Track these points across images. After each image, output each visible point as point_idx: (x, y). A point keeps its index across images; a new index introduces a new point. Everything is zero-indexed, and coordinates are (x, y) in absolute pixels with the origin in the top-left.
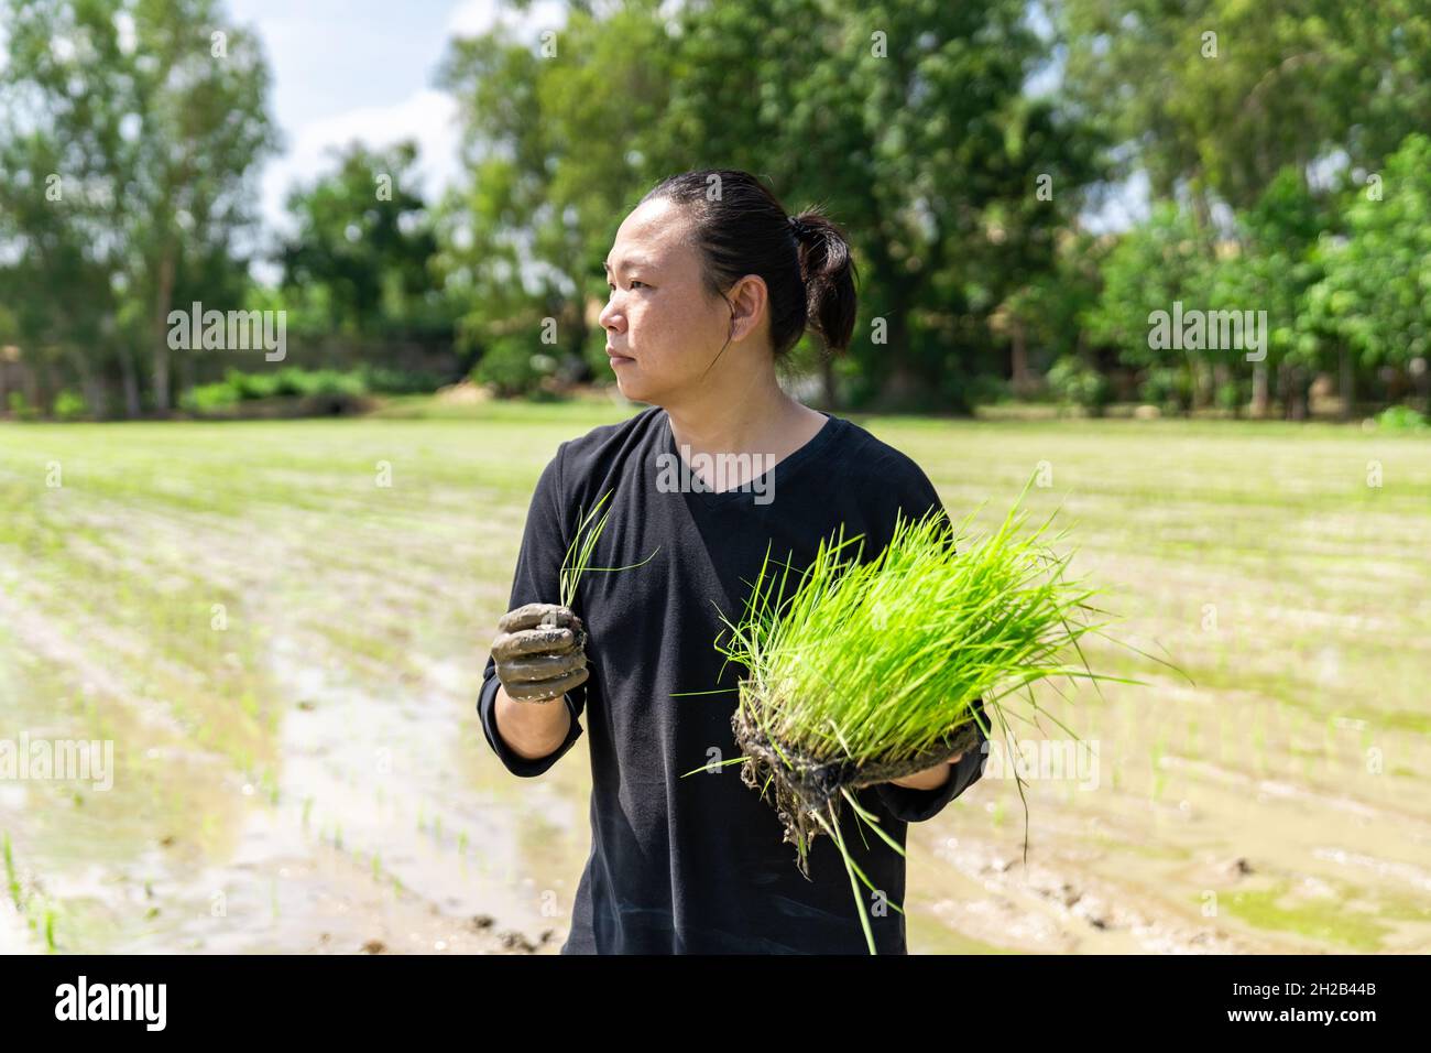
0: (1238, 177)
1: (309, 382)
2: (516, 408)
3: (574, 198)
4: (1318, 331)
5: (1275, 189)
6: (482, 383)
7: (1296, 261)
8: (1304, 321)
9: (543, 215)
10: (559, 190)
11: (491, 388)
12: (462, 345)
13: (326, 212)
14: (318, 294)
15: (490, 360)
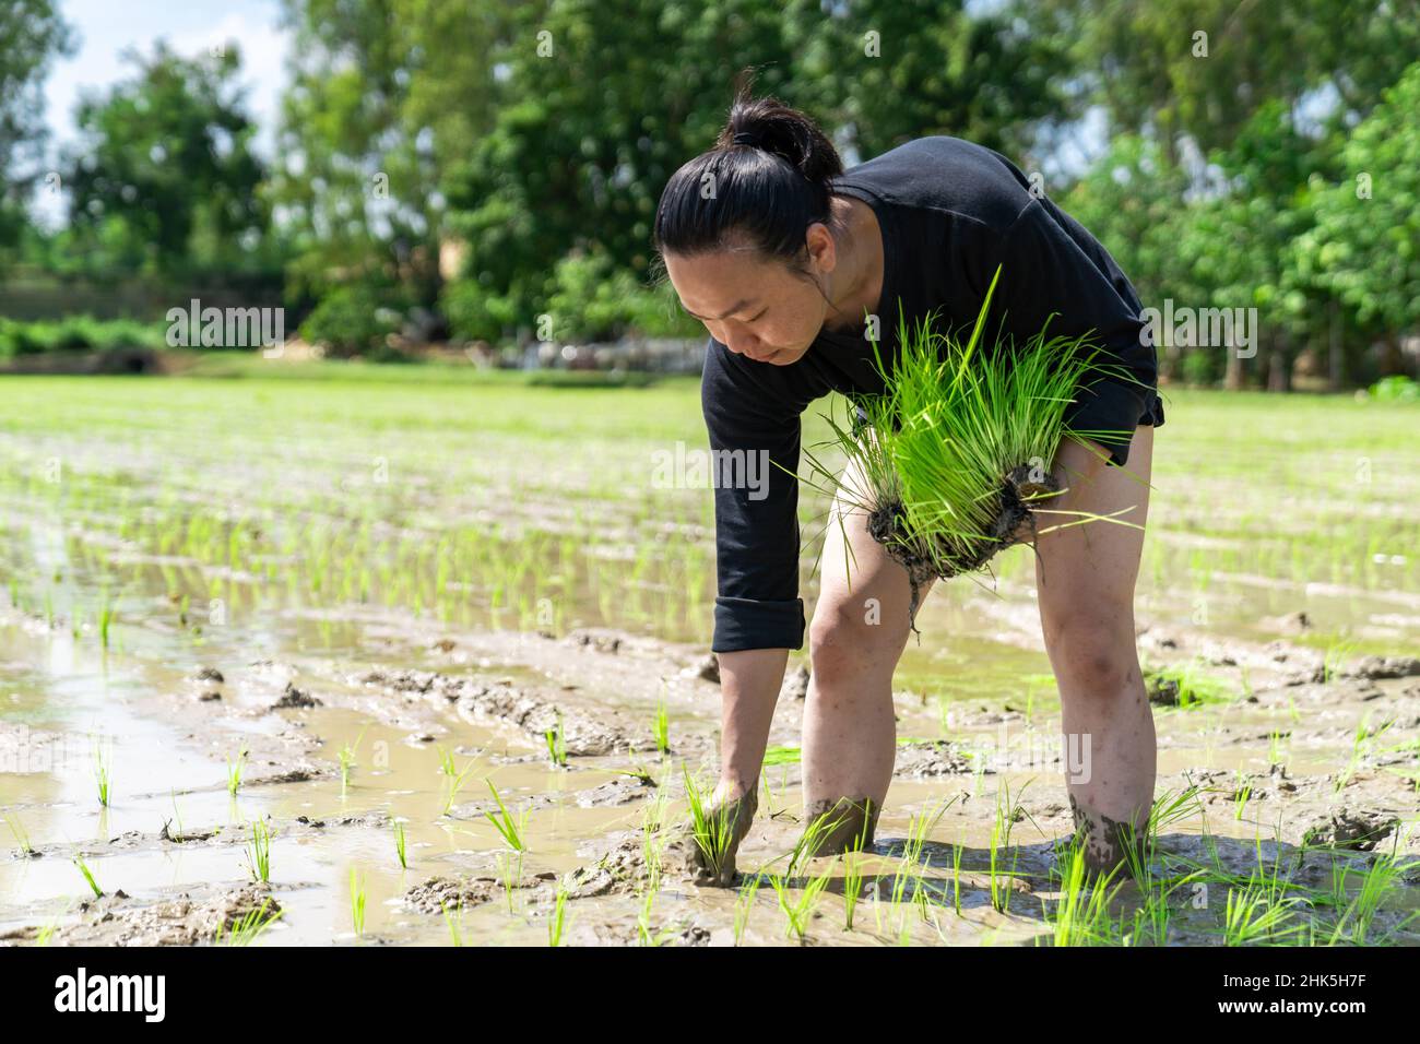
0: (1213, 112)
1: (101, 333)
2: (356, 367)
3: (429, 118)
4: (1308, 290)
5: (1258, 126)
6: (313, 342)
7: (1279, 208)
8: (1287, 278)
9: (390, 139)
10: (411, 109)
11: (325, 347)
12: (292, 293)
13: (123, 129)
14: (114, 228)
15: (323, 311)
